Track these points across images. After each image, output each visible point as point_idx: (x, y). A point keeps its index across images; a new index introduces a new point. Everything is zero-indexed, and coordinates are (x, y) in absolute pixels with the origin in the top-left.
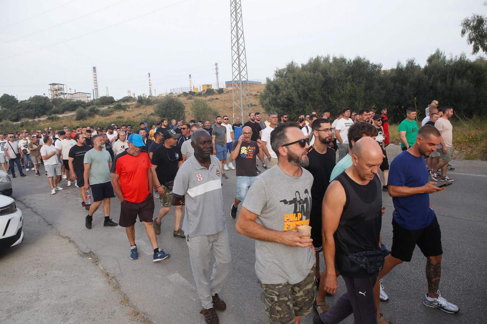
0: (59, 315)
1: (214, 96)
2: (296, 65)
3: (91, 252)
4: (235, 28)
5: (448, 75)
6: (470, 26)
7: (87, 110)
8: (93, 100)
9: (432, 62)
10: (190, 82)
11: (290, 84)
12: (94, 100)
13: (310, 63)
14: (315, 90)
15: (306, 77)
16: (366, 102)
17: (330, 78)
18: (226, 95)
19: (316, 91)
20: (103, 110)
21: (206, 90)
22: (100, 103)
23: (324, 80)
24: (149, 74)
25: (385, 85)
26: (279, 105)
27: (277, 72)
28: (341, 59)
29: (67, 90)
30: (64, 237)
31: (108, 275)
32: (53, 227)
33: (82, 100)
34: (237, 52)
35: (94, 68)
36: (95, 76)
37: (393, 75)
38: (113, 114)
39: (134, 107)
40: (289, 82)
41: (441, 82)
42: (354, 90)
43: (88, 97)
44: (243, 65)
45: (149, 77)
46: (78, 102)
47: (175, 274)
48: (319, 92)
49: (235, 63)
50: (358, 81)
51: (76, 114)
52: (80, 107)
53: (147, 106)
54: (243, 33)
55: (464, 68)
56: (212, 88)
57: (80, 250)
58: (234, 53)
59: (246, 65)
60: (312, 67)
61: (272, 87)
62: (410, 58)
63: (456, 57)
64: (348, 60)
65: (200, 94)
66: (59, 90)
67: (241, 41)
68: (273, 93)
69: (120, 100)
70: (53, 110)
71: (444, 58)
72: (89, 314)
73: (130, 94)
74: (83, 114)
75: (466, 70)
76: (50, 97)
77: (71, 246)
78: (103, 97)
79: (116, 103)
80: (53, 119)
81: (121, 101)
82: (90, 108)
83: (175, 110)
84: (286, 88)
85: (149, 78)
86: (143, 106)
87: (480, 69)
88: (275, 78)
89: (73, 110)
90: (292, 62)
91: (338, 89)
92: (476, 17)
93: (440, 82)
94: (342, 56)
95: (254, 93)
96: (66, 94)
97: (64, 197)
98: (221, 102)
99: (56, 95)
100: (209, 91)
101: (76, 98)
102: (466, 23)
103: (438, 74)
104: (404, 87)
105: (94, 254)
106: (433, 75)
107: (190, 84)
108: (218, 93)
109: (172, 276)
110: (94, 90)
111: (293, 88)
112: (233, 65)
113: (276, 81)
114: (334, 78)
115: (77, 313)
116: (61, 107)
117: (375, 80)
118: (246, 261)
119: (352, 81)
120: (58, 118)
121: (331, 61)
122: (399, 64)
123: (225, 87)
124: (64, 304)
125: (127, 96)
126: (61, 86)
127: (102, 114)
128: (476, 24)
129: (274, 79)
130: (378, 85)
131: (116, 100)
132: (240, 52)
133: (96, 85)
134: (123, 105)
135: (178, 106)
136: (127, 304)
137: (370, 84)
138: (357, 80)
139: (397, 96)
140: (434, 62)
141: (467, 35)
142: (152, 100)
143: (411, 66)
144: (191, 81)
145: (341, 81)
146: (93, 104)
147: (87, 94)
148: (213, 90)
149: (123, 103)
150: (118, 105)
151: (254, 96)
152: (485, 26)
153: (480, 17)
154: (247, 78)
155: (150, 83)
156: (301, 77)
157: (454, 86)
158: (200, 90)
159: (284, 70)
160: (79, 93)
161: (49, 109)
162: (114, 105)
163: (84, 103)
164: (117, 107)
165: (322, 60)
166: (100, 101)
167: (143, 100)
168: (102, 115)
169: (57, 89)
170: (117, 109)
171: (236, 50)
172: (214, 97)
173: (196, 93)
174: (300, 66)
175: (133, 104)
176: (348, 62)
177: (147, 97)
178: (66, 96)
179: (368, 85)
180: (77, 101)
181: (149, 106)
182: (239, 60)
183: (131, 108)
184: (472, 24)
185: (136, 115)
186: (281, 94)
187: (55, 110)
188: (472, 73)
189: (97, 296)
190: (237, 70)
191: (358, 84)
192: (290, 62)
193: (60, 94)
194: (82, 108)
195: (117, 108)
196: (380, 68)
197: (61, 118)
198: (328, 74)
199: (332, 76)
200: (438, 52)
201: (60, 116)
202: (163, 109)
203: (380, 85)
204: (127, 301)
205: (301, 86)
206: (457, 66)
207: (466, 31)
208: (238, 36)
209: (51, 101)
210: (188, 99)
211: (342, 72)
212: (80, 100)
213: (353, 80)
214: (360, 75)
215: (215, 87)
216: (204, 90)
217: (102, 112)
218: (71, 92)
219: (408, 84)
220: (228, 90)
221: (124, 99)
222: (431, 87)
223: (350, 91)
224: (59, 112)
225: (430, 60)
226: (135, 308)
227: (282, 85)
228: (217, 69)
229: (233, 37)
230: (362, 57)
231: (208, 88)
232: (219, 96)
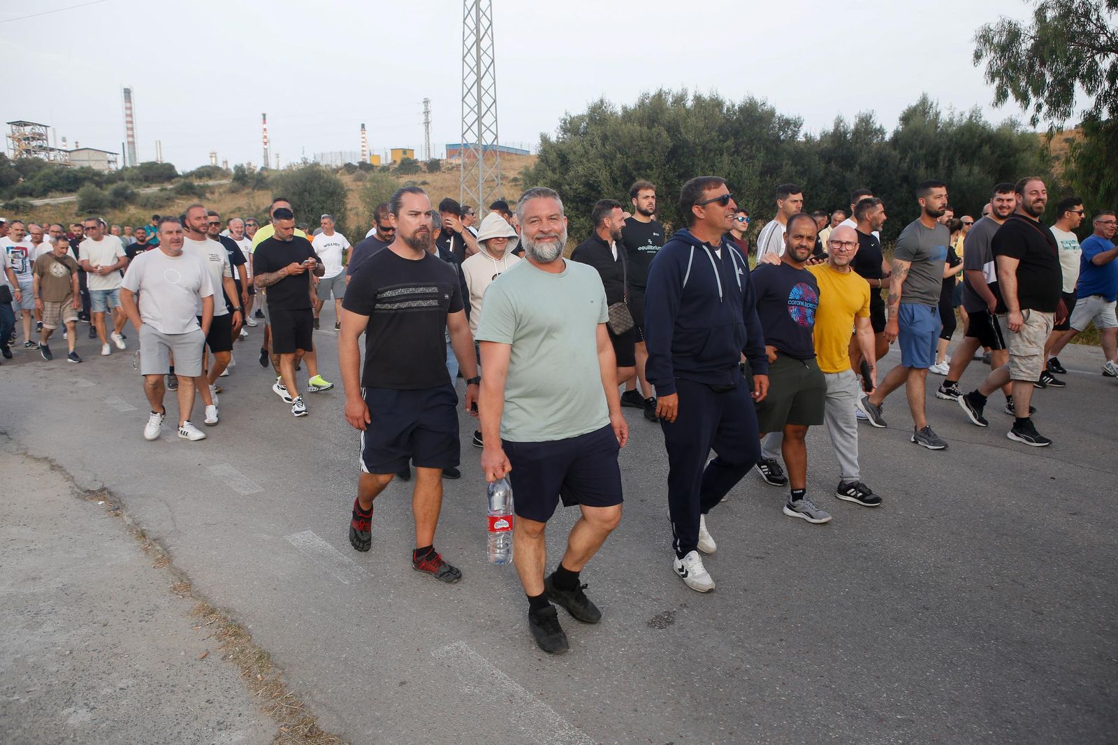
0: (18, 617)
1: (417, 175)
2: (611, 107)
3: (104, 489)
4: (473, 12)
5: (943, 153)
6: (992, 43)
7: (106, 193)
8: (122, 170)
9: (911, 123)
10: (363, 142)
11: (594, 151)
12: (125, 168)
13: (642, 105)
14: (650, 167)
15: (632, 137)
16: (764, 203)
17: (685, 141)
18: (447, 176)
19: (652, 170)
20: (146, 194)
21: (399, 162)
22: (141, 176)
23: (671, 145)
24: (264, 115)
25: (807, 167)
26: (567, 197)
27: (565, 123)
28: (712, 100)
29: (55, 141)
30: (38, 460)
31: (143, 535)
32: (10, 437)
33: (94, 168)
34: (475, 70)
35: (127, 92)
36: (129, 112)
37: (825, 145)
38: (173, 206)
39: (224, 192)
40: (592, 145)
41: (926, 168)
42: (736, 174)
43: (109, 162)
44: (487, 100)
45: (265, 123)
46: (84, 172)
47: (305, 532)
48: (660, 173)
49: (469, 93)
50: (747, 154)
51: (79, 201)
52: (89, 184)
53: (256, 191)
54: (491, 24)
55: (977, 141)
56: (415, 158)
57: (76, 485)
58: (467, 70)
59: (495, 101)
60: (647, 114)
61: (553, 156)
62: (864, 111)
63: (962, 115)
64: (728, 103)
65: (384, 169)
66: (34, 139)
67: (485, 43)
68: (554, 170)
69: (191, 174)
70: (17, 186)
71: (937, 114)
72: (95, 612)
73: (216, 159)
74: (96, 200)
75: (980, 146)
76: (10, 155)
77: (55, 478)
78: (148, 163)
79: (179, 179)
80: (18, 208)
81: (192, 176)
82: (114, 186)
83: (323, 198)
84: (584, 160)
85: (265, 126)
86: (247, 191)
87: (1009, 146)
88: (560, 136)
89: (70, 191)
90: (602, 101)
91: (702, 168)
92: (1006, 25)
93: (923, 167)
94: (715, 93)
95: (512, 175)
96: (52, 150)
97: (43, 375)
98: (434, 192)
99: (28, 151)
100: (407, 165)
101: (80, 162)
102: (984, 36)
103: (920, 149)
104: (848, 175)
105: (110, 493)
106: (910, 152)
107: (363, 146)
108: (428, 169)
109: (298, 536)
110: (126, 145)
111: (600, 161)
112: (463, 98)
113: (563, 143)
114: (694, 143)
115: (64, 611)
116: (40, 180)
117: (785, 153)
118: (471, 509)
119: (734, 152)
120: (32, 207)
121: (689, 103)
122: (839, 122)
123: (444, 157)
124: (33, 594)
125: (210, 164)
126: (41, 129)
127: (143, 204)
128: (1005, 41)
129: (558, 138)
130: (791, 165)
131: (180, 173)
132: (483, 70)
133: (130, 133)
134: (198, 186)
135: (331, 190)
136: (188, 594)
137: (774, 161)
138: (746, 151)
139: (832, 192)
140: (915, 122)
141: (985, 62)
142: (268, 176)
143: (865, 128)
144: (364, 140)
145: (711, 151)
146: (122, 179)
147: (108, 154)
148: (416, 161)
149: (198, 180)
150: (185, 184)
151: (510, 181)
152: (1023, 45)
153: (1015, 24)
154: (495, 133)
155: (265, 137)
156: (619, 136)
157: (953, 179)
158: (386, 159)
159: (581, 118)
160: (87, 151)
161: (7, 185)
162: (176, 182)
163: (98, 174)
164: (182, 190)
165: (671, 99)
166: (141, 173)
167: (246, 176)
168: (145, 205)
169: (30, 136)
170: (182, 194)
171: (473, 63)
172: (417, 178)
173: (377, 166)
174: (620, 112)
175: (221, 186)
176: (728, 110)
177: (258, 169)
178: (52, 154)
179: (768, 164)
180: (82, 168)
181: (260, 192)
182: (479, 87)
183: (217, 194)
184: (996, 40)
185: (230, 210)
186: (571, 173)
187: (24, 188)
188: (993, 153)
189: (115, 578)
190: (475, 112)
191: (746, 160)
192: (597, 100)
193: (37, 149)
194: (93, 186)
195: (182, 192)
196: (798, 128)
197: (40, 206)
198: (681, 134)
199: (690, 137)
200: (924, 101)
201: (38, 202)
202: (294, 194)
203: (796, 166)
204: (189, 586)
205: (619, 156)
206: (963, 135)
207: (984, 53)
208: (478, 31)
209: (12, 164)
210: (355, 181)
211: (712, 130)
212: (90, 167)
213: (737, 152)
214: (752, 141)
215: (420, 156)
216: (395, 162)
217: (145, 200)
218: (65, 146)
219: (857, 168)
220: (451, 164)
221: (199, 172)
222: (905, 179)
223: (729, 174)
224: (34, 193)
225: (906, 119)
226: (205, 599)
227: (574, 153)
228: (427, 113)
229: (467, 32)
230: (759, 99)
231: (405, 156)
232: (429, 178)
